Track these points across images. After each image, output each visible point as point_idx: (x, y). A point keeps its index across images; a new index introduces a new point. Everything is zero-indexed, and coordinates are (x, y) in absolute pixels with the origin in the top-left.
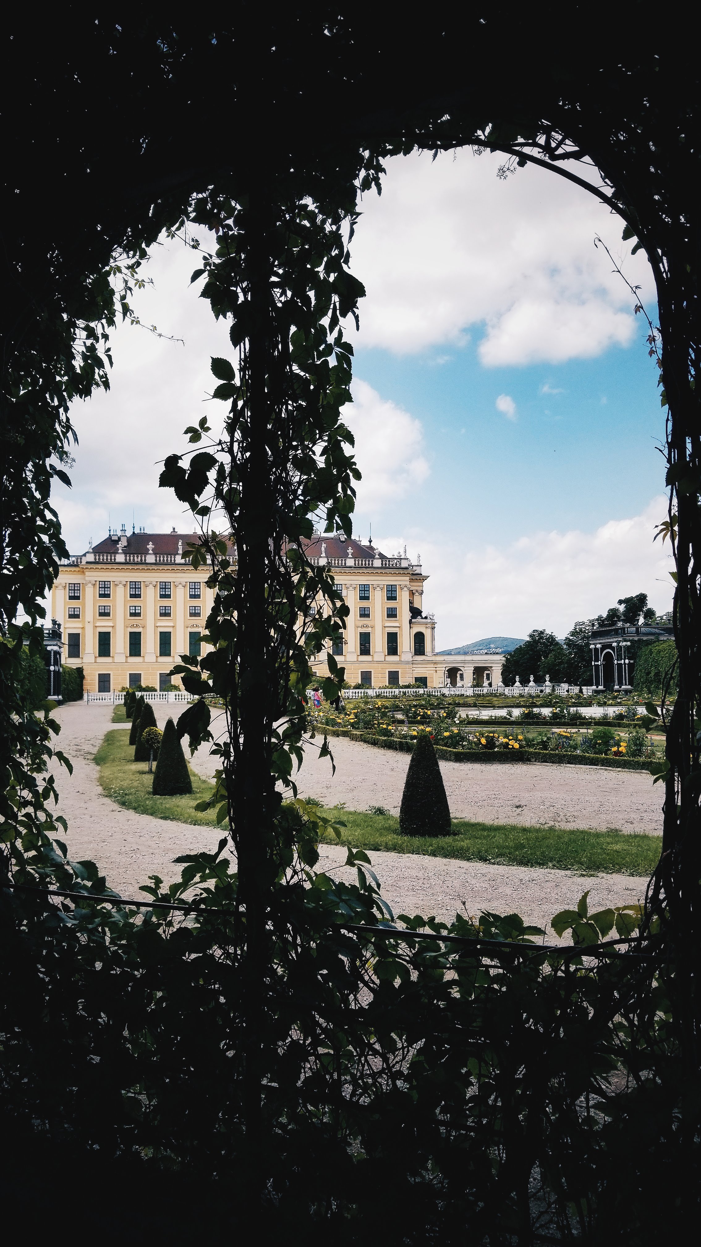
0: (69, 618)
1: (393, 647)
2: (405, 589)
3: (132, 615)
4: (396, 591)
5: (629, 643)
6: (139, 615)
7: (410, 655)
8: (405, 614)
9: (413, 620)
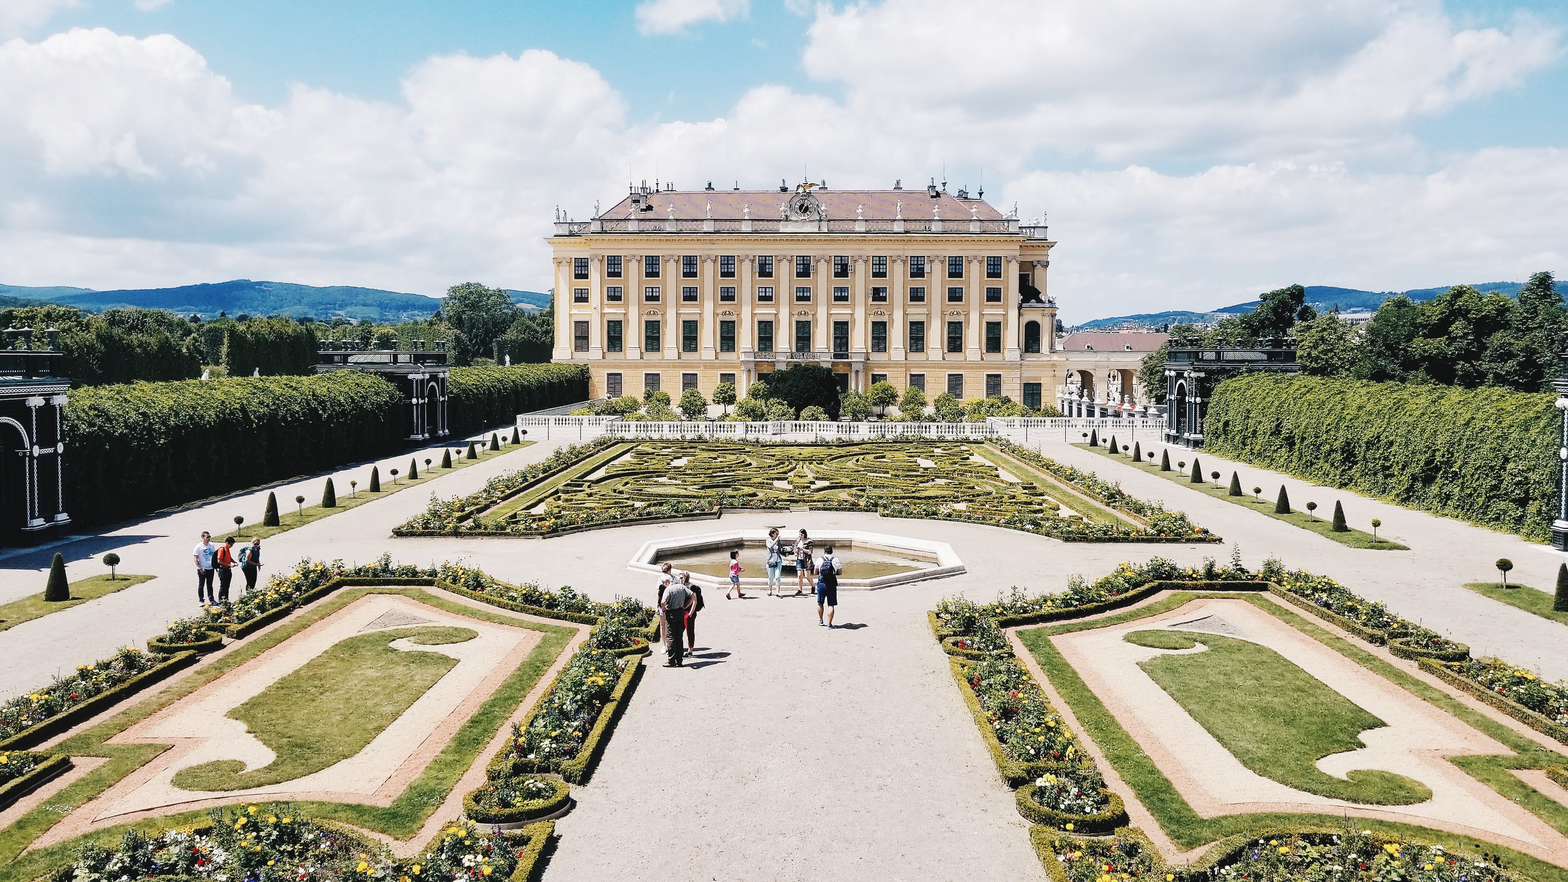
0: (576, 301)
1: (994, 343)
2: (1014, 261)
3: (648, 298)
4: (1000, 265)
5: (1202, 375)
6: (657, 298)
7: (1018, 353)
8: (1013, 294)
9: (1024, 305)
